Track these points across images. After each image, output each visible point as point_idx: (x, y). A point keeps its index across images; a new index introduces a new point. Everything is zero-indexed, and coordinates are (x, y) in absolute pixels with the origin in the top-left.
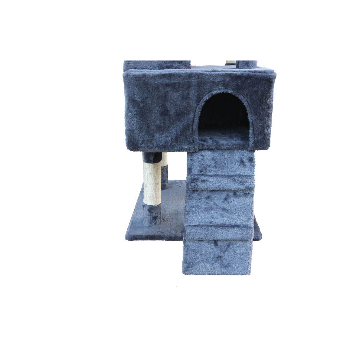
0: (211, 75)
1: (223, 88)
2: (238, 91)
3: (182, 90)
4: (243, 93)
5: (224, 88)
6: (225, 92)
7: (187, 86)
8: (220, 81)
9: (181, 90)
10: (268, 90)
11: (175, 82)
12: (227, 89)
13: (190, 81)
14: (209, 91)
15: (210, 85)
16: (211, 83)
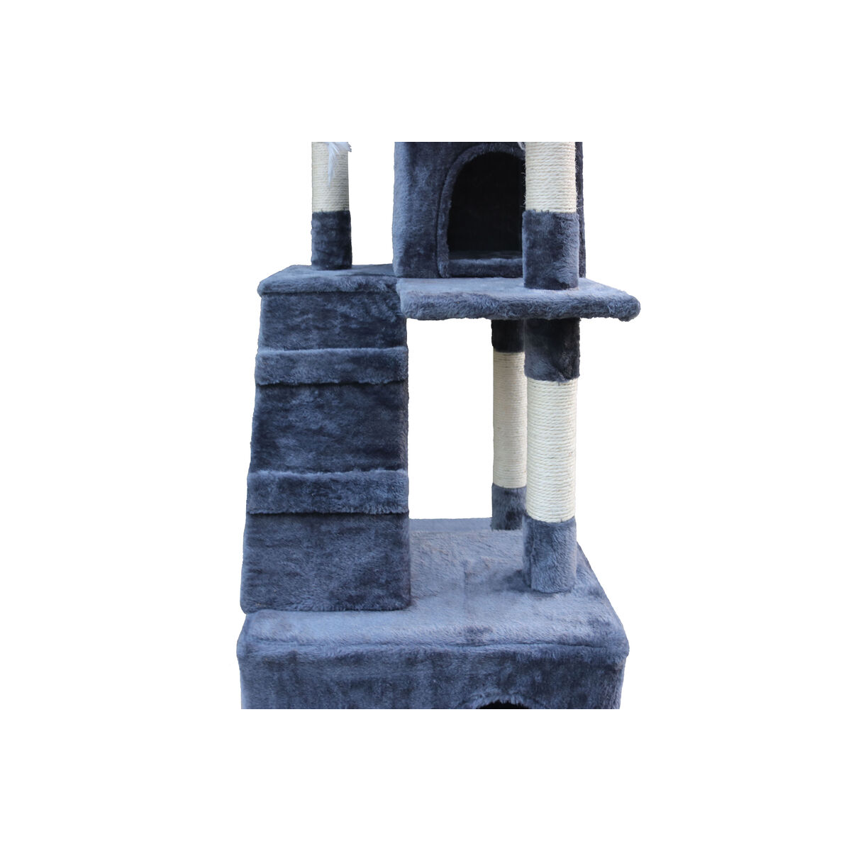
0: (465, 657)
1: (496, 690)
2: (537, 699)
3: (392, 697)
4: (550, 702)
5: (500, 691)
6: (502, 702)
7: (406, 688)
8: (490, 674)
9: (390, 698)
10: (611, 691)
11: (372, 676)
12: (508, 694)
13: (412, 674)
14: (461, 700)
15: (463, 685)
16: (465, 678)
